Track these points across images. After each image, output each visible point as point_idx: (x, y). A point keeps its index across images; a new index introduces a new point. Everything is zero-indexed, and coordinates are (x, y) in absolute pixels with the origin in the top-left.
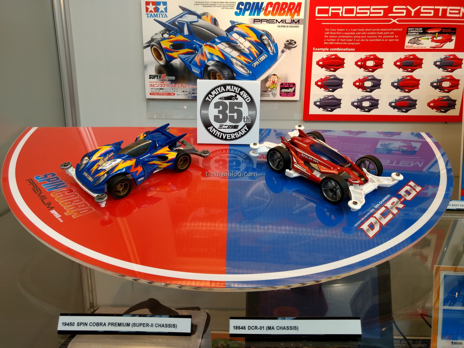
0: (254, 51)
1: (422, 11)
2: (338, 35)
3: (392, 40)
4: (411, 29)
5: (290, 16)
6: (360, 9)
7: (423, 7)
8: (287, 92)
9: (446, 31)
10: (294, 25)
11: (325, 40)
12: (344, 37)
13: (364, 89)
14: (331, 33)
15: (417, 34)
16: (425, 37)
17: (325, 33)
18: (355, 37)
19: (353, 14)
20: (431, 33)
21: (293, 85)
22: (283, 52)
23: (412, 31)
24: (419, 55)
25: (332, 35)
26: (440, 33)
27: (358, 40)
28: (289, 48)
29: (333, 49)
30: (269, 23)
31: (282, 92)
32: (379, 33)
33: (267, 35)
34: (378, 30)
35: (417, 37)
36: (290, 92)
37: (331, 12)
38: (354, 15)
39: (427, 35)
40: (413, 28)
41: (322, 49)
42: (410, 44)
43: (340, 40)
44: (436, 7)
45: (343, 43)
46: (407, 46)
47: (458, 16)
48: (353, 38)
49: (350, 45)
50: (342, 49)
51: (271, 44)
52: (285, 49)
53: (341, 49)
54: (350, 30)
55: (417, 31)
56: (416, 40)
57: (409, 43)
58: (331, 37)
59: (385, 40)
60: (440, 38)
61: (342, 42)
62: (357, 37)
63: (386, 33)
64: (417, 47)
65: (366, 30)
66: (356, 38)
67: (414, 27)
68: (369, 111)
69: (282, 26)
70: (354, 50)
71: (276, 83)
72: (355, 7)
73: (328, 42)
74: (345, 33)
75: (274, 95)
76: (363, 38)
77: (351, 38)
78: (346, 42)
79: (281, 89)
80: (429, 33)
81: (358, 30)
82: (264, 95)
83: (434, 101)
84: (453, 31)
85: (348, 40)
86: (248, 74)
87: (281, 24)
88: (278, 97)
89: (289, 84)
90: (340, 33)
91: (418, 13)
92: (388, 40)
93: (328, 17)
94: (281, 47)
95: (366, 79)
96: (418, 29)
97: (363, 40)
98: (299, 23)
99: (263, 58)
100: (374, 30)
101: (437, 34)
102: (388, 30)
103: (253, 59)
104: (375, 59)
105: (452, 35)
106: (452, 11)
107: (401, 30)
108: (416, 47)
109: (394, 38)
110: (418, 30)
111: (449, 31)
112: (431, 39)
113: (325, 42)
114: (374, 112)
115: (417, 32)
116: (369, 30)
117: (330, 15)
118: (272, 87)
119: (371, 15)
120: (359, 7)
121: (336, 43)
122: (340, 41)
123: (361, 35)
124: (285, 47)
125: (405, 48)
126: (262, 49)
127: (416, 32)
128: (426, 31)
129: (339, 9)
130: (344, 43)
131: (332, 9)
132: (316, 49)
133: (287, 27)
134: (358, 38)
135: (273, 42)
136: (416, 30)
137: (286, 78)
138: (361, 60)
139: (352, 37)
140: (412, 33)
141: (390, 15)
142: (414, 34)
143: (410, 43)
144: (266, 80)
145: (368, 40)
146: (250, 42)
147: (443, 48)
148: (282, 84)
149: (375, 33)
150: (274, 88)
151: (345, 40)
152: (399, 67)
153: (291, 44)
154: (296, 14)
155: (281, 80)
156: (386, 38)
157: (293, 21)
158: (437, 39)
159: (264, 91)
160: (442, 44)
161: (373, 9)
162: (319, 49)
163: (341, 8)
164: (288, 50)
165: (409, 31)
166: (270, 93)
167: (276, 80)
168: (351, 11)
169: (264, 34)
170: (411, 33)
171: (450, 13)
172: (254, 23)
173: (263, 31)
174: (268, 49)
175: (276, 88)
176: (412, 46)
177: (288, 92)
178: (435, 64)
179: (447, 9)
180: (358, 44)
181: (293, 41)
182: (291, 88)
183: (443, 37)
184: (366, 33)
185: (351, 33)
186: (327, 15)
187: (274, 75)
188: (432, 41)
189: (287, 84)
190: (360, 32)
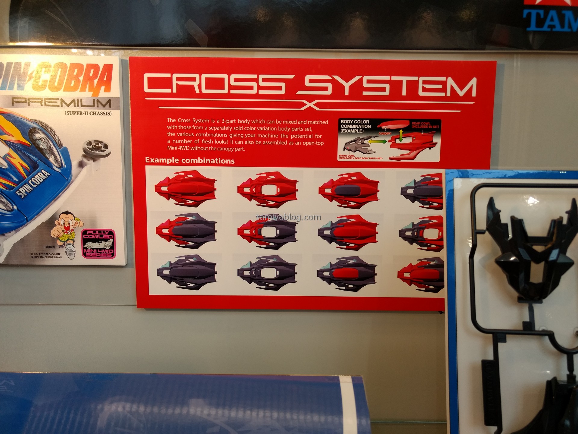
0: (19, 163)
1: (365, 85)
2: (195, 132)
3: (309, 143)
4: (345, 122)
5: (90, 91)
6: (236, 80)
7: (366, 78)
8: (97, 249)
9: (419, 125)
10: (100, 111)
11: (169, 142)
12: (210, 135)
13: (263, 241)
14: (180, 127)
15: (359, 131)
16: (376, 139)
17: (169, 128)
18: (232, 136)
19: (223, 88)
20: (388, 130)
21: (108, 234)
22: (81, 165)
23: (348, 126)
24: (369, 174)
25: (182, 131)
26: (408, 131)
27: (239, 142)
28: (95, 158)
29: (188, 161)
30: (46, 105)
31: (86, 249)
32: (281, 129)
33: (44, 130)
34: (280, 122)
35: (361, 137)
36: (105, 249)
37: (177, 84)
38: (226, 91)
39: (380, 133)
40: (350, 119)
41: (165, 159)
42: (347, 152)
43: (201, 141)
44: (394, 78)
45: (208, 149)
46: (341, 156)
47: (442, 94)
48: (228, 138)
49: (224, 151)
50: (207, 160)
51: (54, 149)
52: (85, 160)
53: (204, 160)
54: (221, 121)
55: (360, 126)
56: (360, 144)
57: (344, 149)
58: (182, 135)
59: (294, 143)
60: (408, 140)
61: (205, 145)
62: (237, 135)
63: (297, 129)
64: (363, 158)
65: (253, 122)
66: (234, 139)
67: (354, 117)
68: (276, 288)
69: (74, 113)
70: (234, 163)
71: (72, 230)
72: (225, 76)
73: (175, 145)
74: (211, 128)
75: (70, 254)
76: (250, 139)
77: (224, 139)
78: (214, 145)
79: (85, 241)
80: (384, 130)
81: (237, 121)
82: (48, 255)
83: (410, 268)
84: (434, 127)
85: (219, 142)
86: (8, 211)
87: (72, 108)
88: (80, 259)
89: (100, 231)
90: (199, 128)
91: (357, 88)
92: (302, 143)
93: (171, 95)
94: (76, 156)
95: (263, 223)
96: (361, 122)
97: (251, 143)
98: (110, 107)
99: (40, 177)
100: (271, 122)
101: (401, 131)
102: (300, 122)
103: (17, 180)
104: (279, 180)
105: (434, 133)
106: (427, 86)
107: (327, 122)
108: (360, 158)
109: (314, 140)
110: (360, 124)
111: (427, 127)
112: (391, 143)
113: (170, 145)
114: (287, 290)
115: (359, 129)
116: (260, 122)
117: (175, 91)
118: (65, 239)
119: (261, 92)
120: (233, 76)
121: (192, 149)
122: (200, 144)
123: (244, 132)
124: (84, 156)
125: (339, 160)
126: (35, 159)
127: (357, 128)
128: (378, 126)
129: (194, 79)
130: (211, 148)
131: (178, 79)
132: (152, 160)
133: (86, 113)
134: (239, 139)
135: (59, 145)
136: (357, 124)
137: (93, 221)
138: (250, 183)
139: (226, 135)
140: (350, 129)
141: (300, 93)
142: (354, 131)
143: (348, 150)
144: (51, 223)
145: (259, 143)
146: (8, 144)
147: (417, 160)
148: (85, 232)
149: (274, 129)
150: (68, 239)
151: (211, 142)
152: (331, 197)
153: (96, 148)
154: (103, 88)
155: (81, 224)
156: (298, 140)
157: (97, 103)
158: (402, 142)
159: (47, 247)
160: (414, 153)
161: (264, 80)
162: (157, 161)
163: (197, 76)
164: (91, 162)
165: (343, 126)
166: (62, 251)
167: (72, 223)
168: (219, 84)
169: (38, 129)
170: (348, 129)
171: (424, 90)
172: (13, 105)
173: (35, 122)
174: (48, 159)
175: (73, 240)
176: (352, 156)
177: (100, 249)
178: (404, 191)
179: (417, 82)
180: (240, 149)
181: (101, 142)
182: (106, 240)
183: (414, 139)
184: (254, 129)
185: (224, 128)
186: (169, 91)
187: (67, 213)
188: (392, 146)
189: (97, 232)
190: (241, 125)
